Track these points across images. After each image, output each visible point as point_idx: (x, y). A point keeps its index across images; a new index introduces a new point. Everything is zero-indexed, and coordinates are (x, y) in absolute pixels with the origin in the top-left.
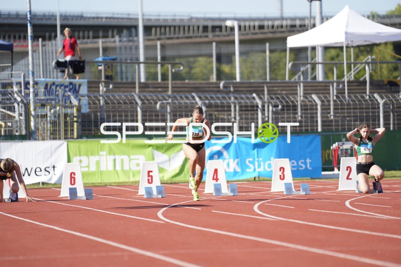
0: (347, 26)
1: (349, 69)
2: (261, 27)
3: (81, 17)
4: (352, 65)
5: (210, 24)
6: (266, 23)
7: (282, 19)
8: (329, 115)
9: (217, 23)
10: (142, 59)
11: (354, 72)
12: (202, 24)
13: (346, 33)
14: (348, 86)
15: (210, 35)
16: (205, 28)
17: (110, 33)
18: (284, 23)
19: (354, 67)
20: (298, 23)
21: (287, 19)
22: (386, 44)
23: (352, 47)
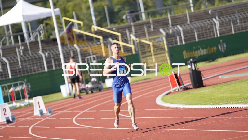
0: (23, 11)
1: (30, 36)
8: (18, 65)
11: (33, 36)
13: (23, 16)
14: (30, 45)
19: (32, 34)
23: (29, 22)
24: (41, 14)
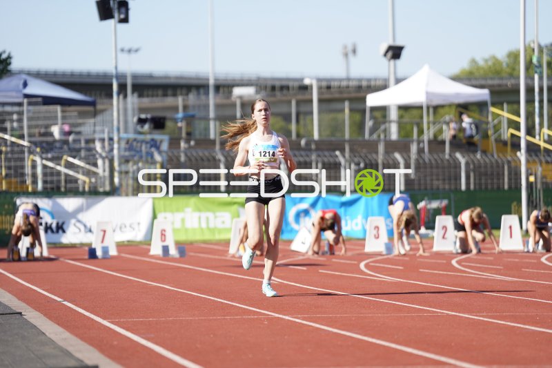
0: (427, 86)
1: (429, 128)
2: (329, 87)
3: (151, 76)
4: (431, 125)
5: (278, 84)
6: (332, 84)
7: (348, 79)
9: (284, 83)
10: (212, 115)
12: (270, 83)
13: (427, 93)
15: (278, 93)
16: (273, 88)
17: (179, 92)
18: (351, 83)
20: (364, 84)
21: (353, 80)
22: (450, 105)
24: (458, 95)
